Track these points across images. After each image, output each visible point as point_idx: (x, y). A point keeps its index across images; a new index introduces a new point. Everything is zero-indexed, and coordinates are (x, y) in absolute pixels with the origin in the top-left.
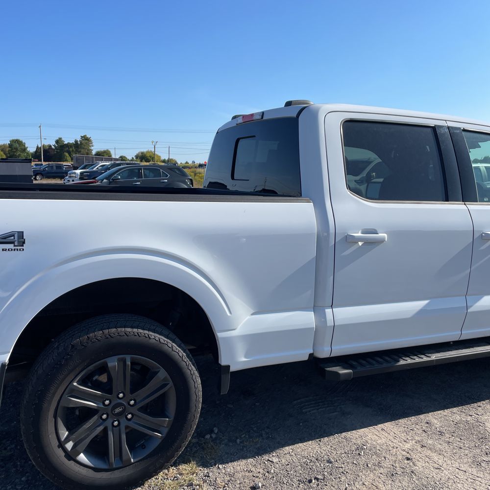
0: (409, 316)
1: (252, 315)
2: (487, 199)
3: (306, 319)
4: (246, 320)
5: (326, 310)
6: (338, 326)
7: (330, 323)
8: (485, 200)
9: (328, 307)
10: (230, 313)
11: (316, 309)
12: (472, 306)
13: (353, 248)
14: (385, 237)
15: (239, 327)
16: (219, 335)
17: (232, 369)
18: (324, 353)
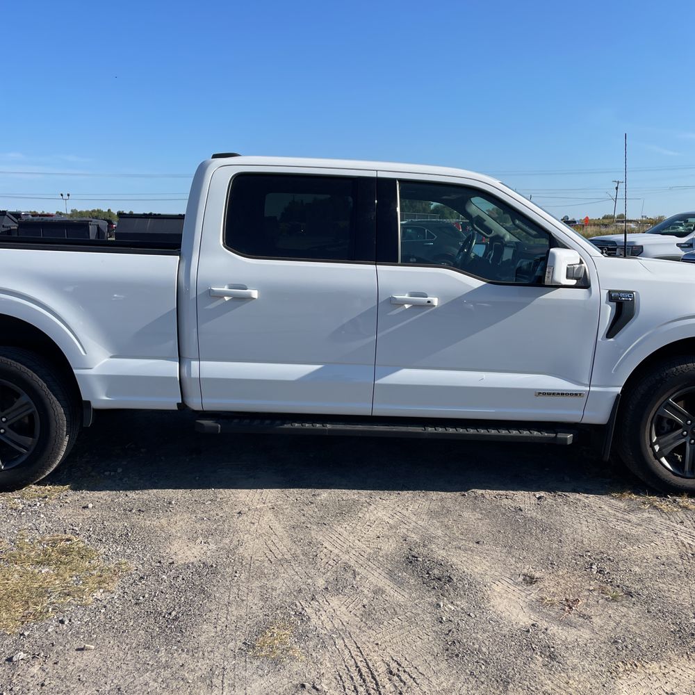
0: (294, 379)
1: (111, 357)
2: (415, 260)
3: (170, 368)
4: (103, 362)
5: (192, 362)
6: (203, 378)
7: (195, 374)
8: (411, 260)
9: (195, 360)
10: (86, 353)
11: (181, 360)
12: (382, 377)
13: (219, 302)
14: (255, 294)
15: (96, 367)
16: (76, 372)
17: (95, 405)
18: (195, 403)
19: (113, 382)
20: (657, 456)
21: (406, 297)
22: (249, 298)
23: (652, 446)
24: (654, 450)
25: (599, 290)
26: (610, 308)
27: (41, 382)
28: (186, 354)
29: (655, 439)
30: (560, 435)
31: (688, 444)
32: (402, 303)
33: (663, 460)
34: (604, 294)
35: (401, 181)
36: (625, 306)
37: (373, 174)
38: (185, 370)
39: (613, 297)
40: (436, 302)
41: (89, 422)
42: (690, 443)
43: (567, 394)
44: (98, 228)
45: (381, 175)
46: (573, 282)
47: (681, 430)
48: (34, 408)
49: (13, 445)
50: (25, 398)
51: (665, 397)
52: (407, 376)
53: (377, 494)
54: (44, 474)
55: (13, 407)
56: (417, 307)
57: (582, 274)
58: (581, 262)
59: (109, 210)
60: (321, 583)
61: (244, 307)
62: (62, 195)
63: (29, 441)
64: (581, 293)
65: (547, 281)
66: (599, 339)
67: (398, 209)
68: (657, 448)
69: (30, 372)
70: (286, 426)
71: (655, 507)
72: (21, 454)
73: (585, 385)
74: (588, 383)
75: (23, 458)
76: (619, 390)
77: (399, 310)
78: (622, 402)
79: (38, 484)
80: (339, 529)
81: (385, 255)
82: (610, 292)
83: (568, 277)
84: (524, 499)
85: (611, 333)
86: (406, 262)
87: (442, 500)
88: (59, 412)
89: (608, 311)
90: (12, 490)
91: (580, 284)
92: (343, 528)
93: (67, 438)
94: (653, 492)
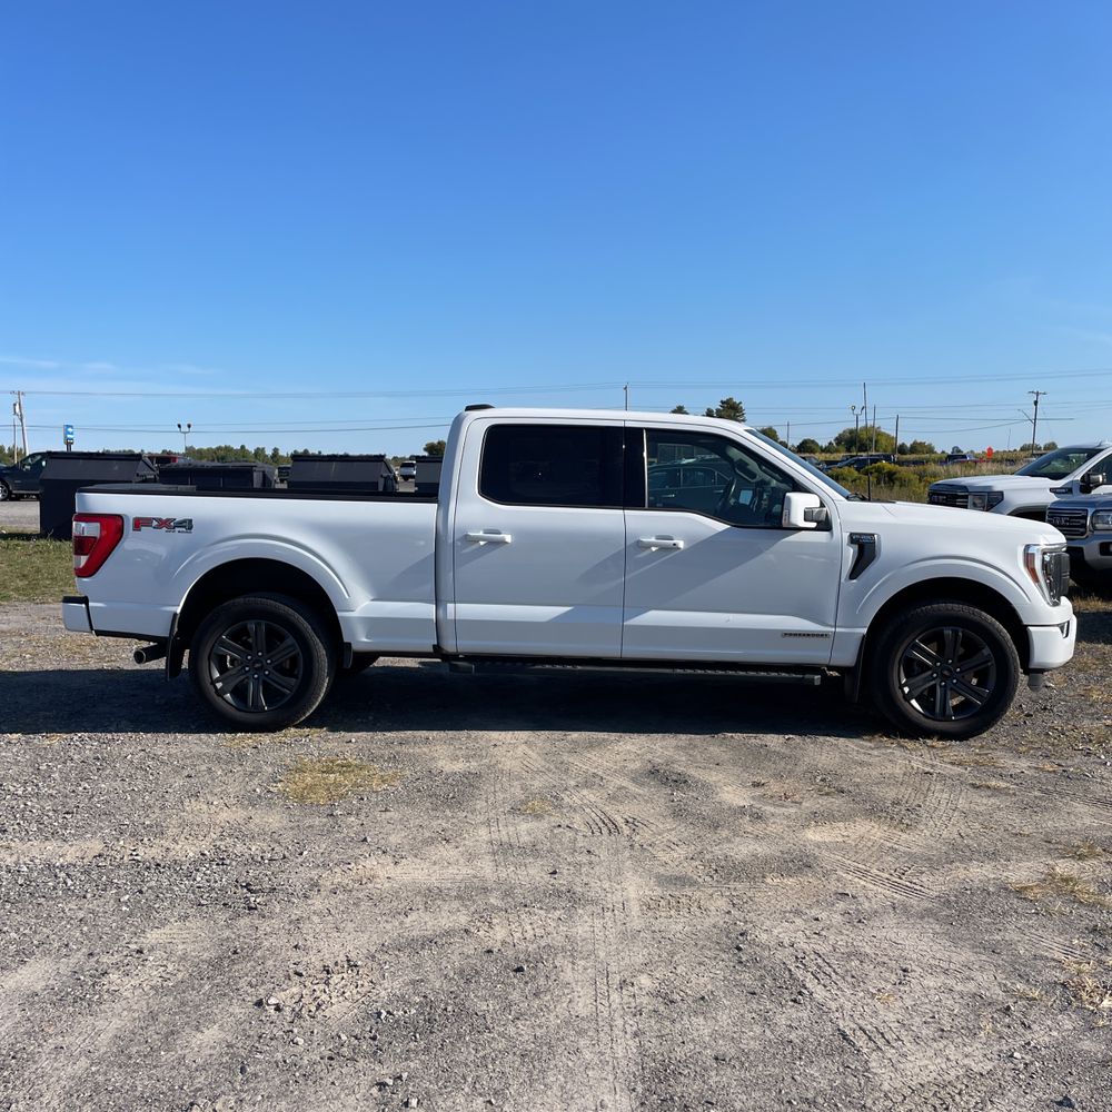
0: (544, 620)
1: (371, 600)
3: (427, 610)
4: (365, 604)
5: (448, 605)
6: (460, 620)
7: (450, 616)
9: (451, 602)
10: (349, 596)
11: (437, 602)
12: (631, 618)
13: (475, 547)
14: (508, 538)
15: (358, 609)
16: (339, 614)
17: (355, 647)
18: (450, 646)
19: (373, 624)
20: (907, 698)
21: (653, 540)
22: (503, 542)
23: (901, 687)
24: (903, 691)
25: (841, 533)
26: (852, 550)
27: (306, 624)
28: (443, 597)
29: (904, 681)
30: (807, 676)
31: (938, 687)
32: (649, 546)
33: (914, 702)
34: (846, 536)
35: (648, 430)
36: (866, 547)
37: (621, 424)
38: (441, 612)
39: (855, 539)
40: (681, 544)
41: (349, 664)
42: (941, 686)
43: (813, 635)
44: (264, 476)
45: (628, 424)
46: (814, 525)
47: (930, 672)
48: (298, 650)
49: (275, 685)
50: (290, 640)
51: (912, 637)
52: (653, 617)
53: (626, 736)
54: (304, 714)
55: (277, 650)
56: (664, 549)
57: (823, 517)
58: (822, 505)
59: (243, 447)
60: (573, 783)
61: (498, 552)
62: (179, 426)
63: (293, 681)
64: (822, 536)
65: (784, 523)
66: (842, 580)
67: (645, 454)
68: (906, 690)
69: (297, 615)
70: (537, 667)
71: (903, 747)
72: (284, 695)
73: (831, 626)
74: (833, 624)
75: (286, 699)
76: (865, 631)
77: (647, 552)
78: (868, 642)
79: (296, 727)
80: (589, 755)
81: (632, 500)
82: (851, 534)
83: (805, 520)
84: (774, 741)
85: (854, 574)
86: (653, 507)
87: (690, 739)
88: (321, 652)
89: (850, 553)
90: (274, 732)
91: (821, 527)
92: (593, 755)
93: (327, 680)
94: (905, 735)
